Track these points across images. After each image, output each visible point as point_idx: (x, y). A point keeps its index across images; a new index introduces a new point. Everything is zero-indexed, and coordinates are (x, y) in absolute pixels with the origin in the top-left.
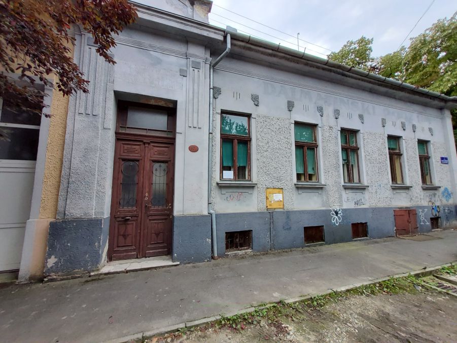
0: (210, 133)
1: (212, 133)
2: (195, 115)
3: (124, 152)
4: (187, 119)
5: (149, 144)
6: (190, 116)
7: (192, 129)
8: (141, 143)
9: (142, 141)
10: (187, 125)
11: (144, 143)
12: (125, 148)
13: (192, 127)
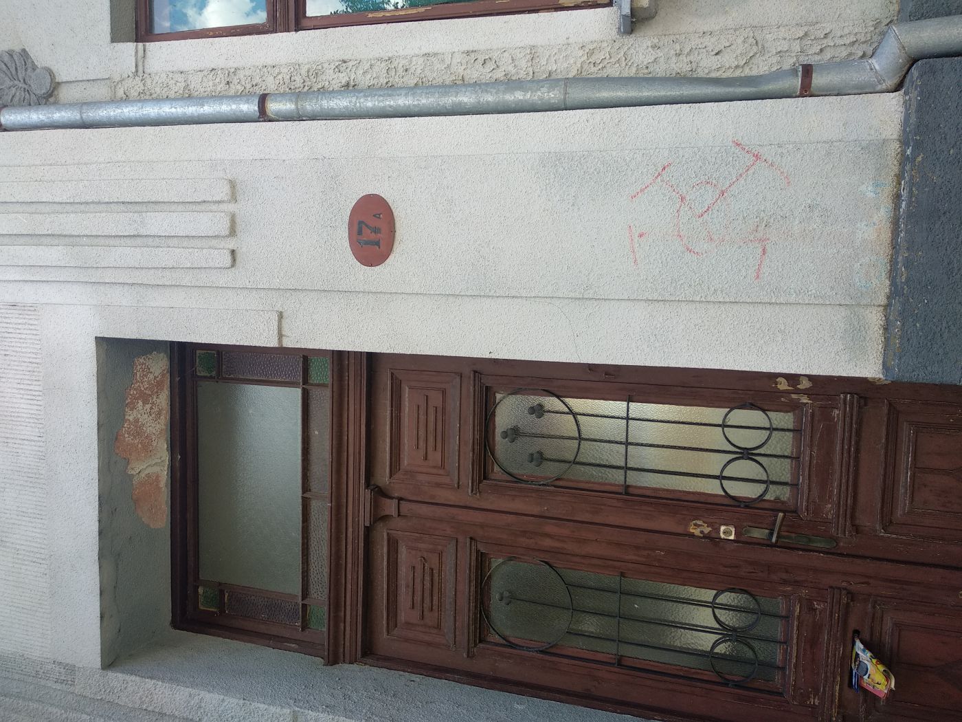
0: (263, 115)
1: (263, 99)
2: (157, 223)
3: (439, 627)
4: (187, 279)
5: (380, 493)
6: (165, 256)
7: (246, 244)
8: (382, 535)
9: (368, 531)
10: (223, 279)
11: (379, 518)
12: (414, 616)
13: (231, 244)
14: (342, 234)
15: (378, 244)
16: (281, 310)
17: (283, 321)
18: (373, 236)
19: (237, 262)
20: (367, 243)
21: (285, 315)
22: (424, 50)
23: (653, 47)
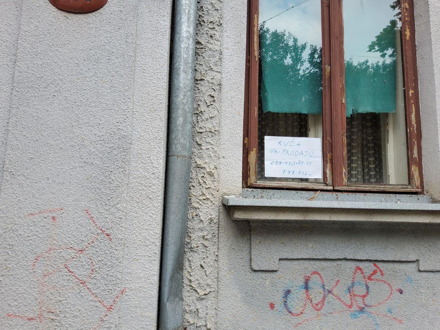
22: (225, 52)
23: (211, 219)
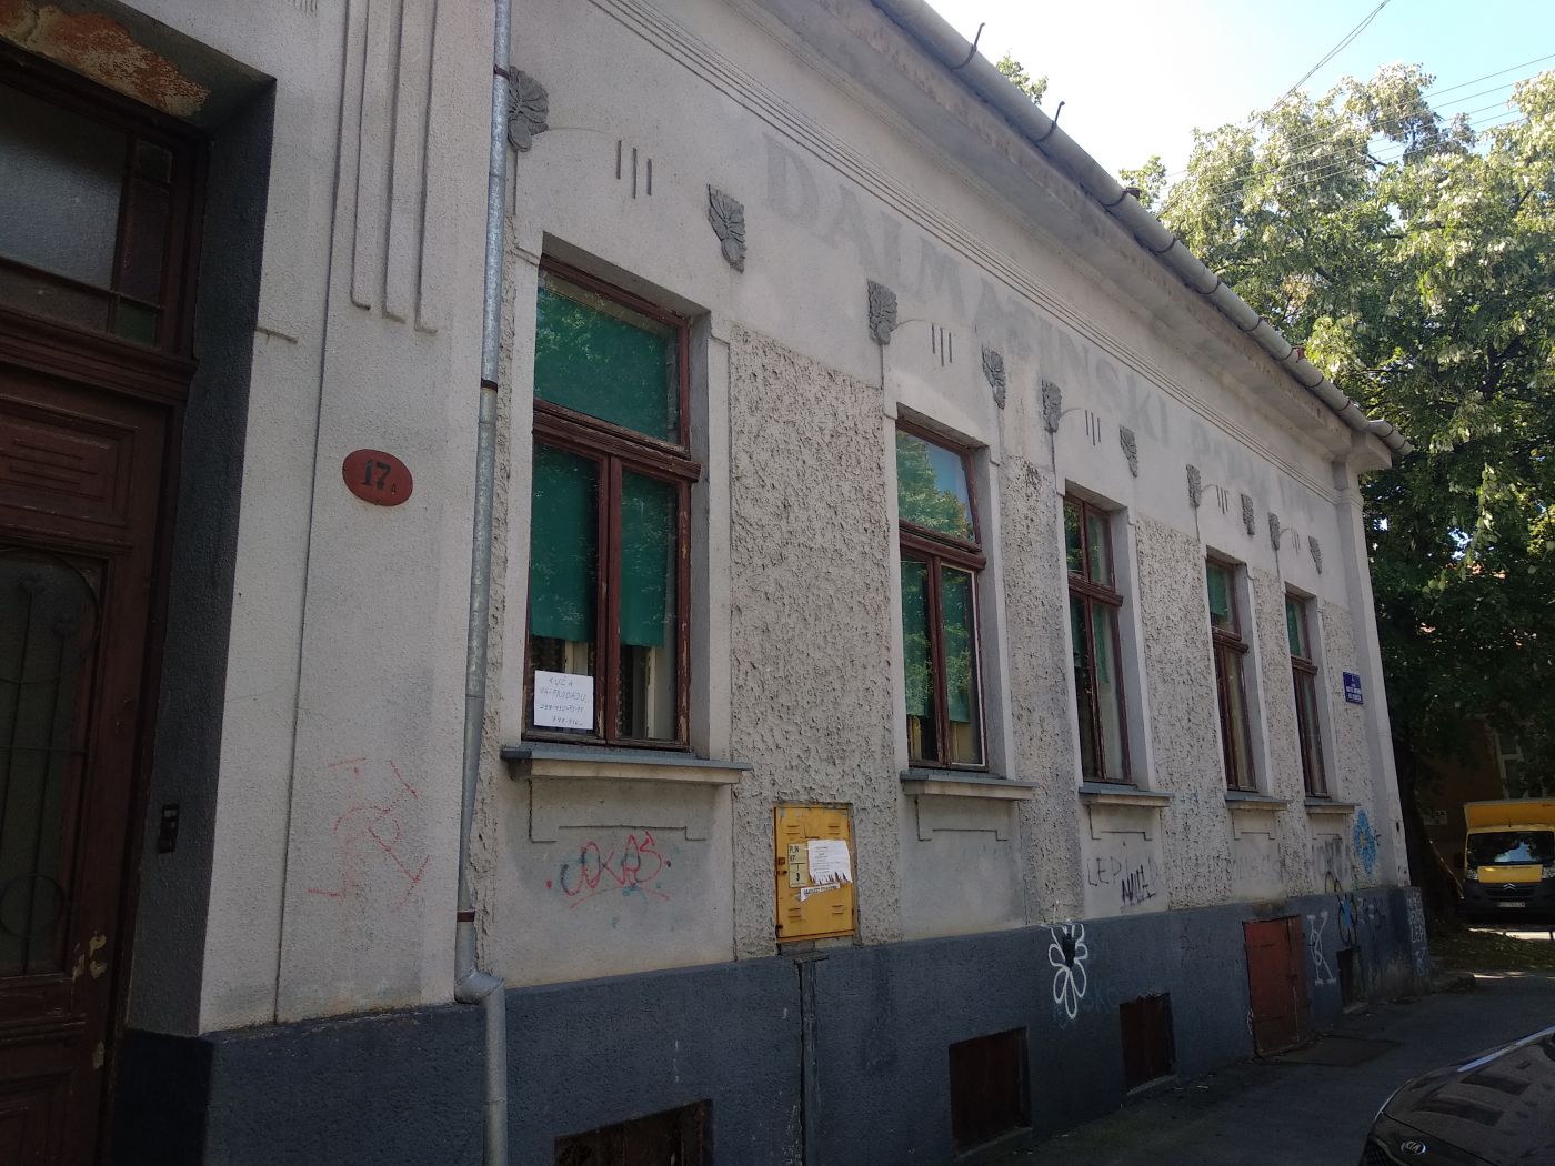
0: (484, 384)
2: (402, 228)
4: (340, 238)
6: (371, 223)
7: (374, 327)
13: (376, 309)
14: (378, 445)
15: (367, 483)
16: (299, 344)
17: (285, 341)
18: (375, 479)
19: (358, 310)
20: (369, 469)
21: (292, 346)
22: (509, 559)
23: (491, 778)
